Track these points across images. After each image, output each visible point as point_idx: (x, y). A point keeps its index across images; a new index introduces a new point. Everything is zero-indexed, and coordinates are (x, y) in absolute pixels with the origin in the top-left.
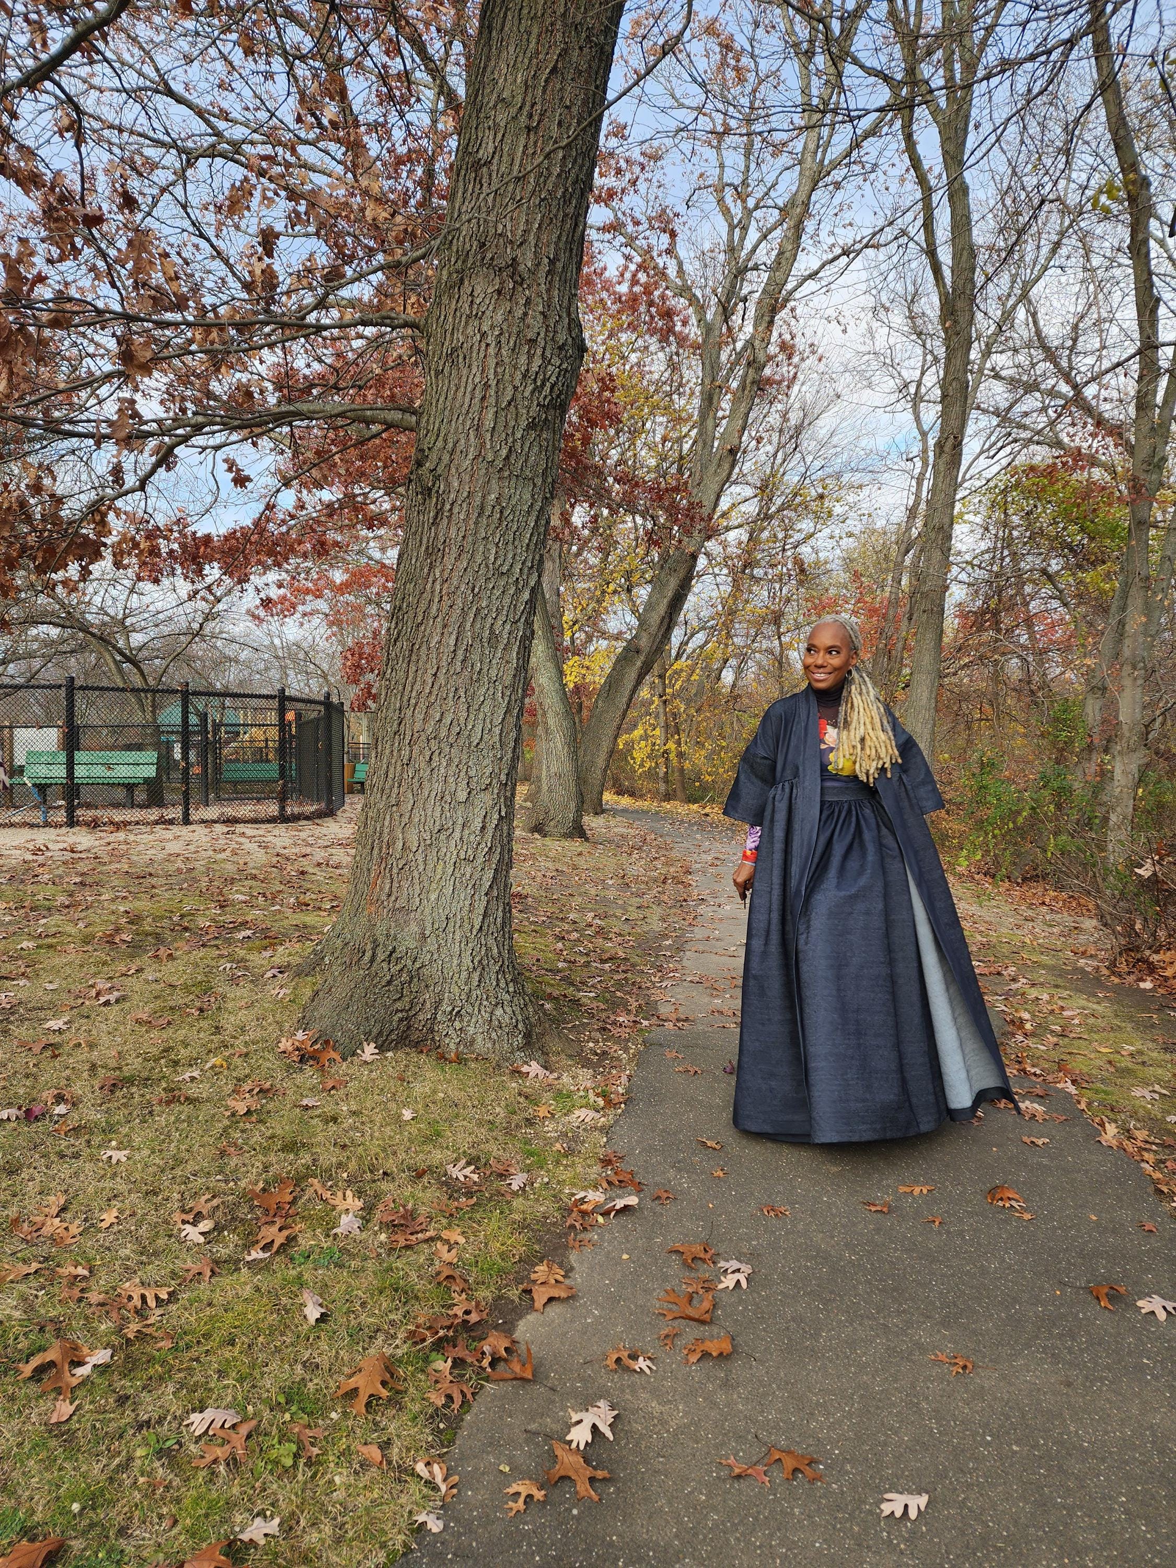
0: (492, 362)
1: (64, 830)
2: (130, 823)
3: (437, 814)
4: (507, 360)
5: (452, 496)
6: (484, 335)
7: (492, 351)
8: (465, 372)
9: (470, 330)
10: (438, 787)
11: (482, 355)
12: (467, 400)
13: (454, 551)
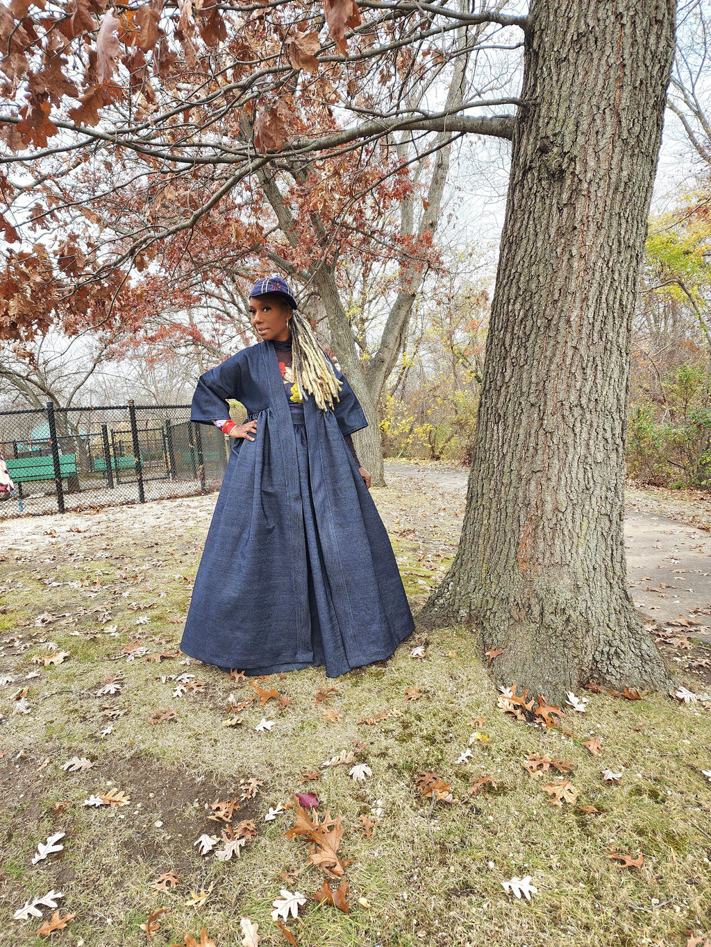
0: (627, 42)
1: (59, 516)
2: (103, 506)
3: (581, 476)
4: (639, 40)
5: (589, 175)
6: (619, 16)
7: (628, 30)
8: (596, 55)
9: (601, 14)
10: (582, 451)
11: (616, 36)
12: (600, 82)
13: (593, 226)
